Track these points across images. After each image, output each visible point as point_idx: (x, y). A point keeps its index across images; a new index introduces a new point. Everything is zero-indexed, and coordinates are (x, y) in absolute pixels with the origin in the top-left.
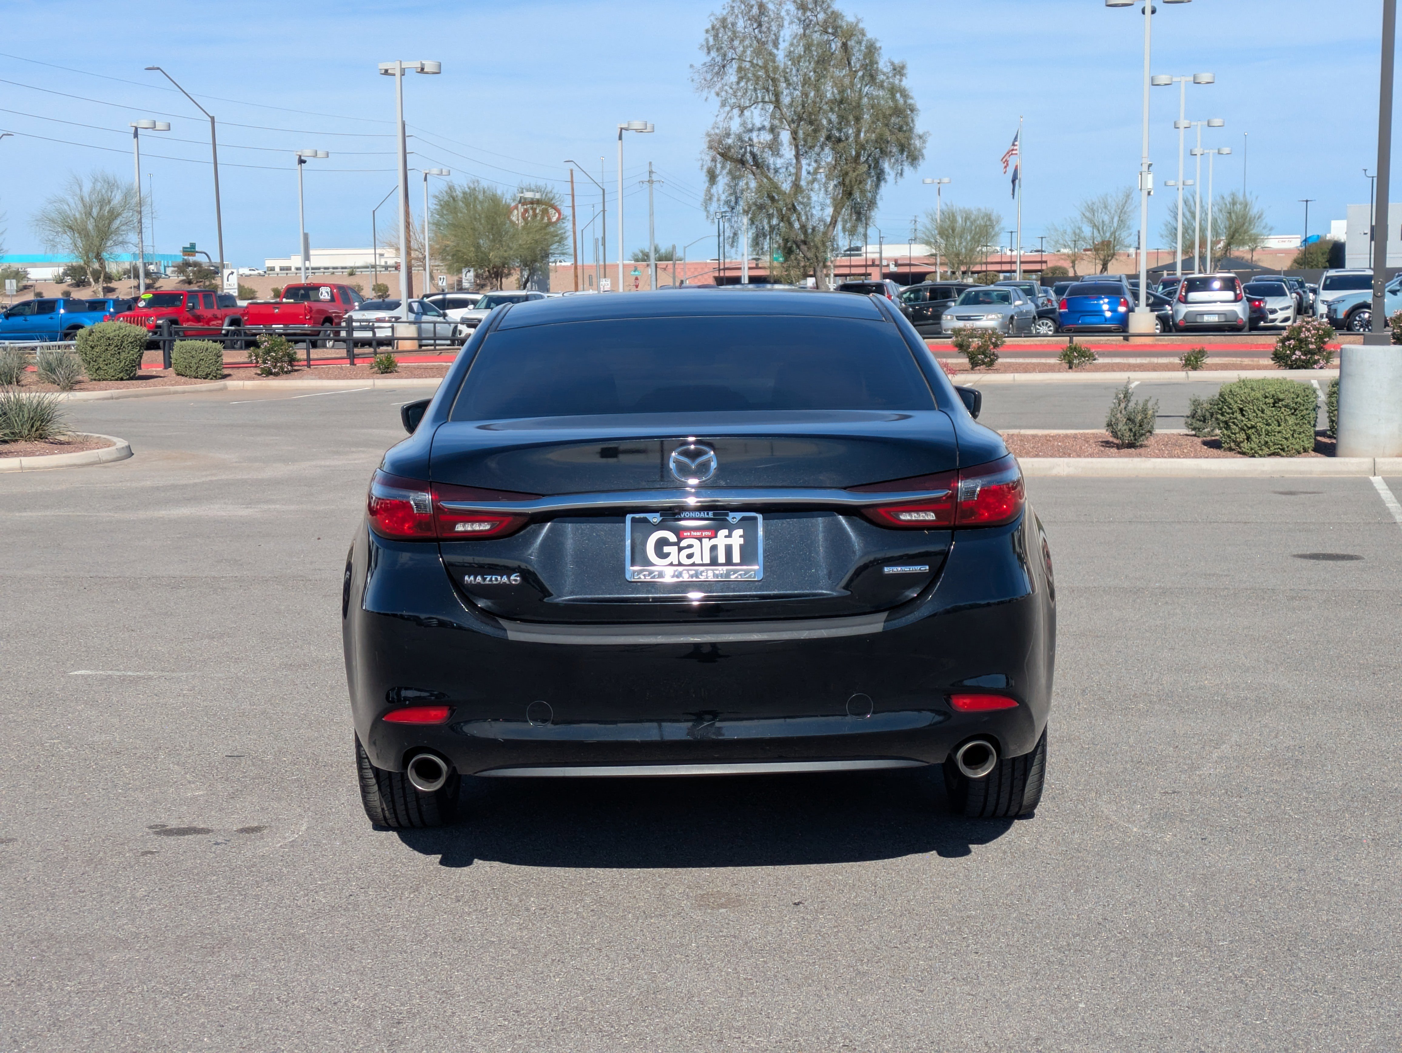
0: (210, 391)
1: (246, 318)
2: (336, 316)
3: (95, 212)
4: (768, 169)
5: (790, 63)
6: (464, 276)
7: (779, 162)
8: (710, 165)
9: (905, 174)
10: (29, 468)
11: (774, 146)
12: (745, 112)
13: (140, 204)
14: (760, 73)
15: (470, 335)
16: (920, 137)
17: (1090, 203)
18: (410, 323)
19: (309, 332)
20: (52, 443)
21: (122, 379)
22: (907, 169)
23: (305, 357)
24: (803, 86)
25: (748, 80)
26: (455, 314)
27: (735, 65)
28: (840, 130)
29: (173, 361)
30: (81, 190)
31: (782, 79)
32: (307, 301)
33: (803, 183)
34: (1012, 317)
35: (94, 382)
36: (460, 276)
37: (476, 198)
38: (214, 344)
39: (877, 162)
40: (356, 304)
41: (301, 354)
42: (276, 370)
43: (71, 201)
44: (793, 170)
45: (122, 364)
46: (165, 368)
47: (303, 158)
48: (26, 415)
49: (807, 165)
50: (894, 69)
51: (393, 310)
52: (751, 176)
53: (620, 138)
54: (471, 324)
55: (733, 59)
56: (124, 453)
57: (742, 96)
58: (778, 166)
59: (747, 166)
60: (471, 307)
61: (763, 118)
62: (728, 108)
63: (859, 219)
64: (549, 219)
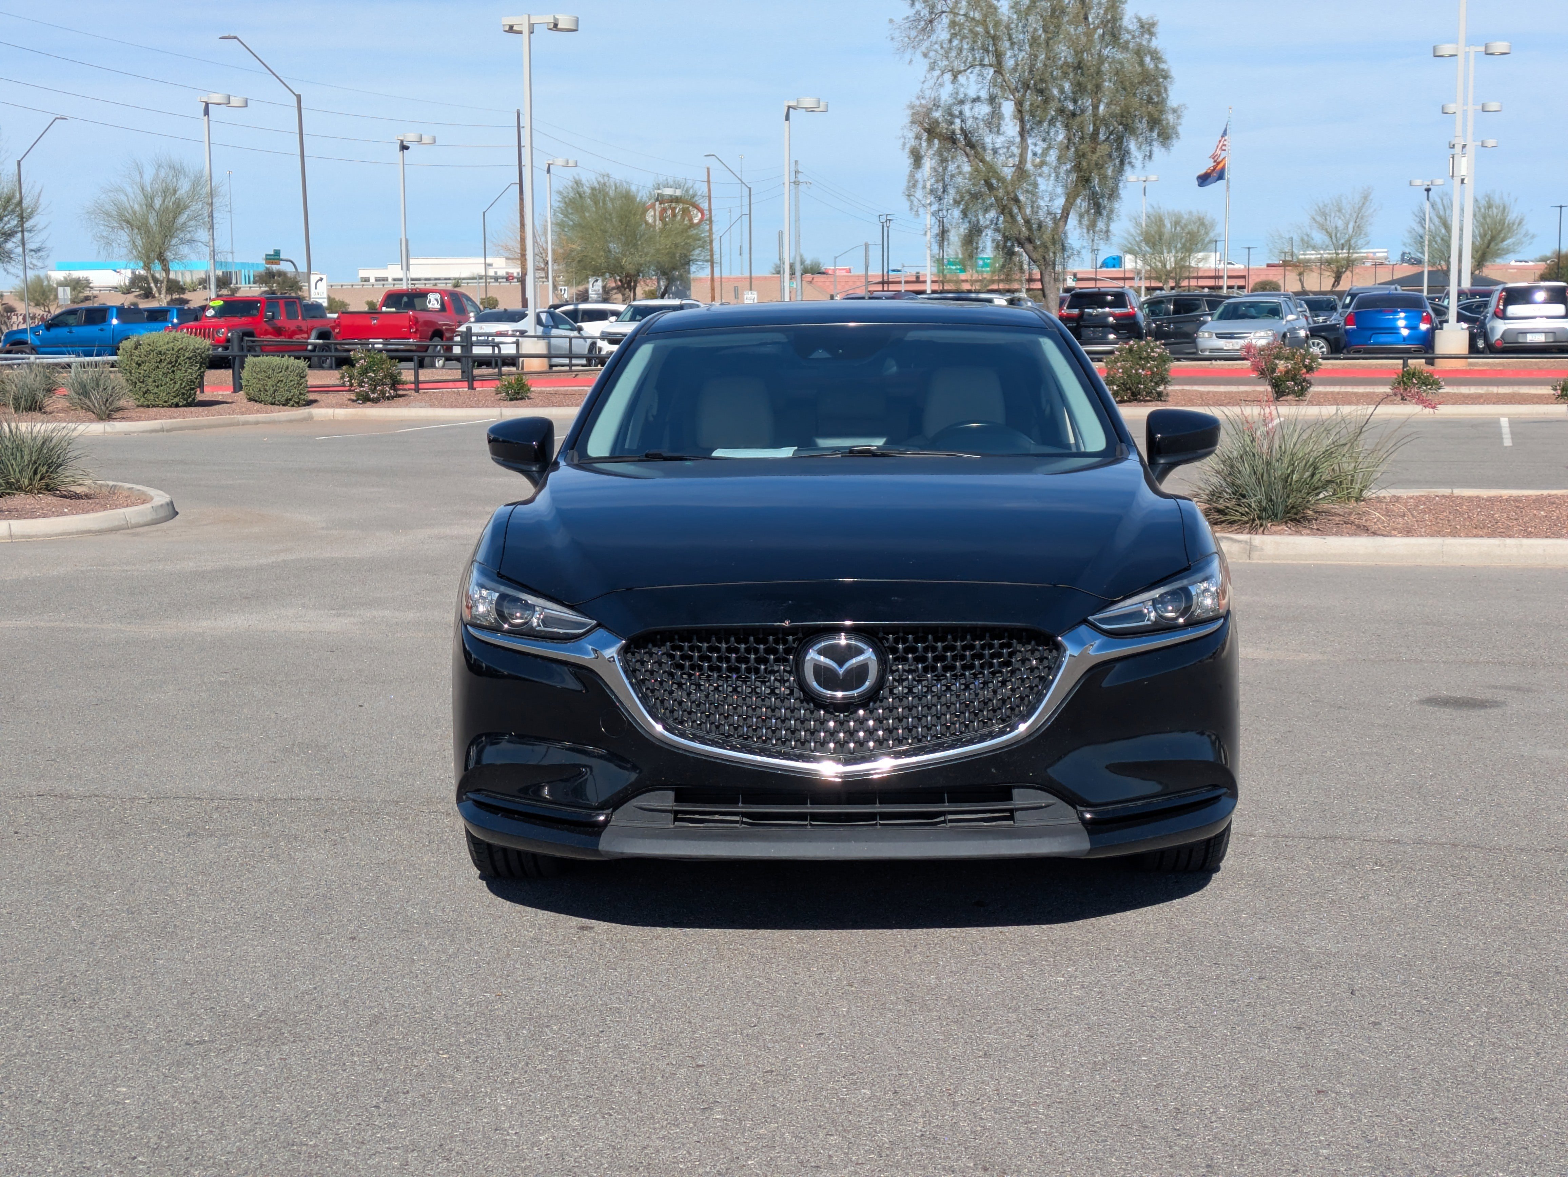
0: (291, 421)
1: (337, 331)
2: (447, 329)
3: (157, 203)
4: (984, 149)
5: (1015, 16)
6: (591, 286)
7: (1000, 141)
8: (913, 144)
9: (1154, 156)
10: (23, 536)
11: (994, 122)
12: (960, 76)
13: (211, 195)
14: (978, 29)
15: (612, 353)
16: (1174, 111)
17: (1321, 206)
18: (538, 337)
19: (414, 348)
20: (64, 497)
21: (177, 406)
22: (1157, 149)
23: (412, 378)
24: (1031, 46)
25: (964, 38)
26: (592, 328)
27: (945, 20)
28: (1075, 102)
29: (244, 383)
30: (141, 177)
31: (1005, 38)
32: (411, 310)
33: (1029, 166)
34: (1284, 335)
35: (142, 409)
36: (586, 286)
37: (606, 194)
38: (297, 361)
39: (1120, 140)
40: (472, 315)
41: (407, 374)
42: (375, 395)
43: (129, 190)
44: (1016, 150)
45: (178, 385)
46: (235, 391)
47: (405, 143)
48: (26, 458)
49: (1035, 145)
50: (1142, 27)
51: (517, 321)
52: (965, 159)
53: (787, 118)
54: (612, 339)
55: (943, 12)
56: (162, 513)
57: (956, 57)
58: (997, 146)
59: (960, 145)
60: (613, 319)
61: (980, 86)
62: (937, 73)
63: (1098, 213)
64: (691, 220)
